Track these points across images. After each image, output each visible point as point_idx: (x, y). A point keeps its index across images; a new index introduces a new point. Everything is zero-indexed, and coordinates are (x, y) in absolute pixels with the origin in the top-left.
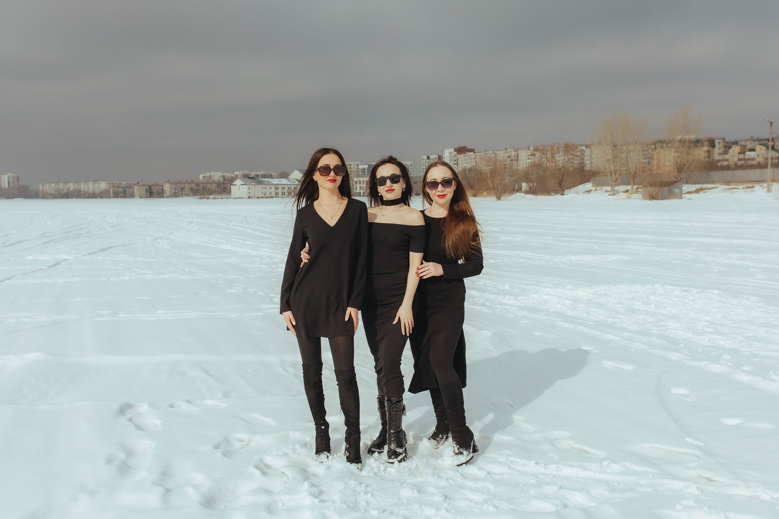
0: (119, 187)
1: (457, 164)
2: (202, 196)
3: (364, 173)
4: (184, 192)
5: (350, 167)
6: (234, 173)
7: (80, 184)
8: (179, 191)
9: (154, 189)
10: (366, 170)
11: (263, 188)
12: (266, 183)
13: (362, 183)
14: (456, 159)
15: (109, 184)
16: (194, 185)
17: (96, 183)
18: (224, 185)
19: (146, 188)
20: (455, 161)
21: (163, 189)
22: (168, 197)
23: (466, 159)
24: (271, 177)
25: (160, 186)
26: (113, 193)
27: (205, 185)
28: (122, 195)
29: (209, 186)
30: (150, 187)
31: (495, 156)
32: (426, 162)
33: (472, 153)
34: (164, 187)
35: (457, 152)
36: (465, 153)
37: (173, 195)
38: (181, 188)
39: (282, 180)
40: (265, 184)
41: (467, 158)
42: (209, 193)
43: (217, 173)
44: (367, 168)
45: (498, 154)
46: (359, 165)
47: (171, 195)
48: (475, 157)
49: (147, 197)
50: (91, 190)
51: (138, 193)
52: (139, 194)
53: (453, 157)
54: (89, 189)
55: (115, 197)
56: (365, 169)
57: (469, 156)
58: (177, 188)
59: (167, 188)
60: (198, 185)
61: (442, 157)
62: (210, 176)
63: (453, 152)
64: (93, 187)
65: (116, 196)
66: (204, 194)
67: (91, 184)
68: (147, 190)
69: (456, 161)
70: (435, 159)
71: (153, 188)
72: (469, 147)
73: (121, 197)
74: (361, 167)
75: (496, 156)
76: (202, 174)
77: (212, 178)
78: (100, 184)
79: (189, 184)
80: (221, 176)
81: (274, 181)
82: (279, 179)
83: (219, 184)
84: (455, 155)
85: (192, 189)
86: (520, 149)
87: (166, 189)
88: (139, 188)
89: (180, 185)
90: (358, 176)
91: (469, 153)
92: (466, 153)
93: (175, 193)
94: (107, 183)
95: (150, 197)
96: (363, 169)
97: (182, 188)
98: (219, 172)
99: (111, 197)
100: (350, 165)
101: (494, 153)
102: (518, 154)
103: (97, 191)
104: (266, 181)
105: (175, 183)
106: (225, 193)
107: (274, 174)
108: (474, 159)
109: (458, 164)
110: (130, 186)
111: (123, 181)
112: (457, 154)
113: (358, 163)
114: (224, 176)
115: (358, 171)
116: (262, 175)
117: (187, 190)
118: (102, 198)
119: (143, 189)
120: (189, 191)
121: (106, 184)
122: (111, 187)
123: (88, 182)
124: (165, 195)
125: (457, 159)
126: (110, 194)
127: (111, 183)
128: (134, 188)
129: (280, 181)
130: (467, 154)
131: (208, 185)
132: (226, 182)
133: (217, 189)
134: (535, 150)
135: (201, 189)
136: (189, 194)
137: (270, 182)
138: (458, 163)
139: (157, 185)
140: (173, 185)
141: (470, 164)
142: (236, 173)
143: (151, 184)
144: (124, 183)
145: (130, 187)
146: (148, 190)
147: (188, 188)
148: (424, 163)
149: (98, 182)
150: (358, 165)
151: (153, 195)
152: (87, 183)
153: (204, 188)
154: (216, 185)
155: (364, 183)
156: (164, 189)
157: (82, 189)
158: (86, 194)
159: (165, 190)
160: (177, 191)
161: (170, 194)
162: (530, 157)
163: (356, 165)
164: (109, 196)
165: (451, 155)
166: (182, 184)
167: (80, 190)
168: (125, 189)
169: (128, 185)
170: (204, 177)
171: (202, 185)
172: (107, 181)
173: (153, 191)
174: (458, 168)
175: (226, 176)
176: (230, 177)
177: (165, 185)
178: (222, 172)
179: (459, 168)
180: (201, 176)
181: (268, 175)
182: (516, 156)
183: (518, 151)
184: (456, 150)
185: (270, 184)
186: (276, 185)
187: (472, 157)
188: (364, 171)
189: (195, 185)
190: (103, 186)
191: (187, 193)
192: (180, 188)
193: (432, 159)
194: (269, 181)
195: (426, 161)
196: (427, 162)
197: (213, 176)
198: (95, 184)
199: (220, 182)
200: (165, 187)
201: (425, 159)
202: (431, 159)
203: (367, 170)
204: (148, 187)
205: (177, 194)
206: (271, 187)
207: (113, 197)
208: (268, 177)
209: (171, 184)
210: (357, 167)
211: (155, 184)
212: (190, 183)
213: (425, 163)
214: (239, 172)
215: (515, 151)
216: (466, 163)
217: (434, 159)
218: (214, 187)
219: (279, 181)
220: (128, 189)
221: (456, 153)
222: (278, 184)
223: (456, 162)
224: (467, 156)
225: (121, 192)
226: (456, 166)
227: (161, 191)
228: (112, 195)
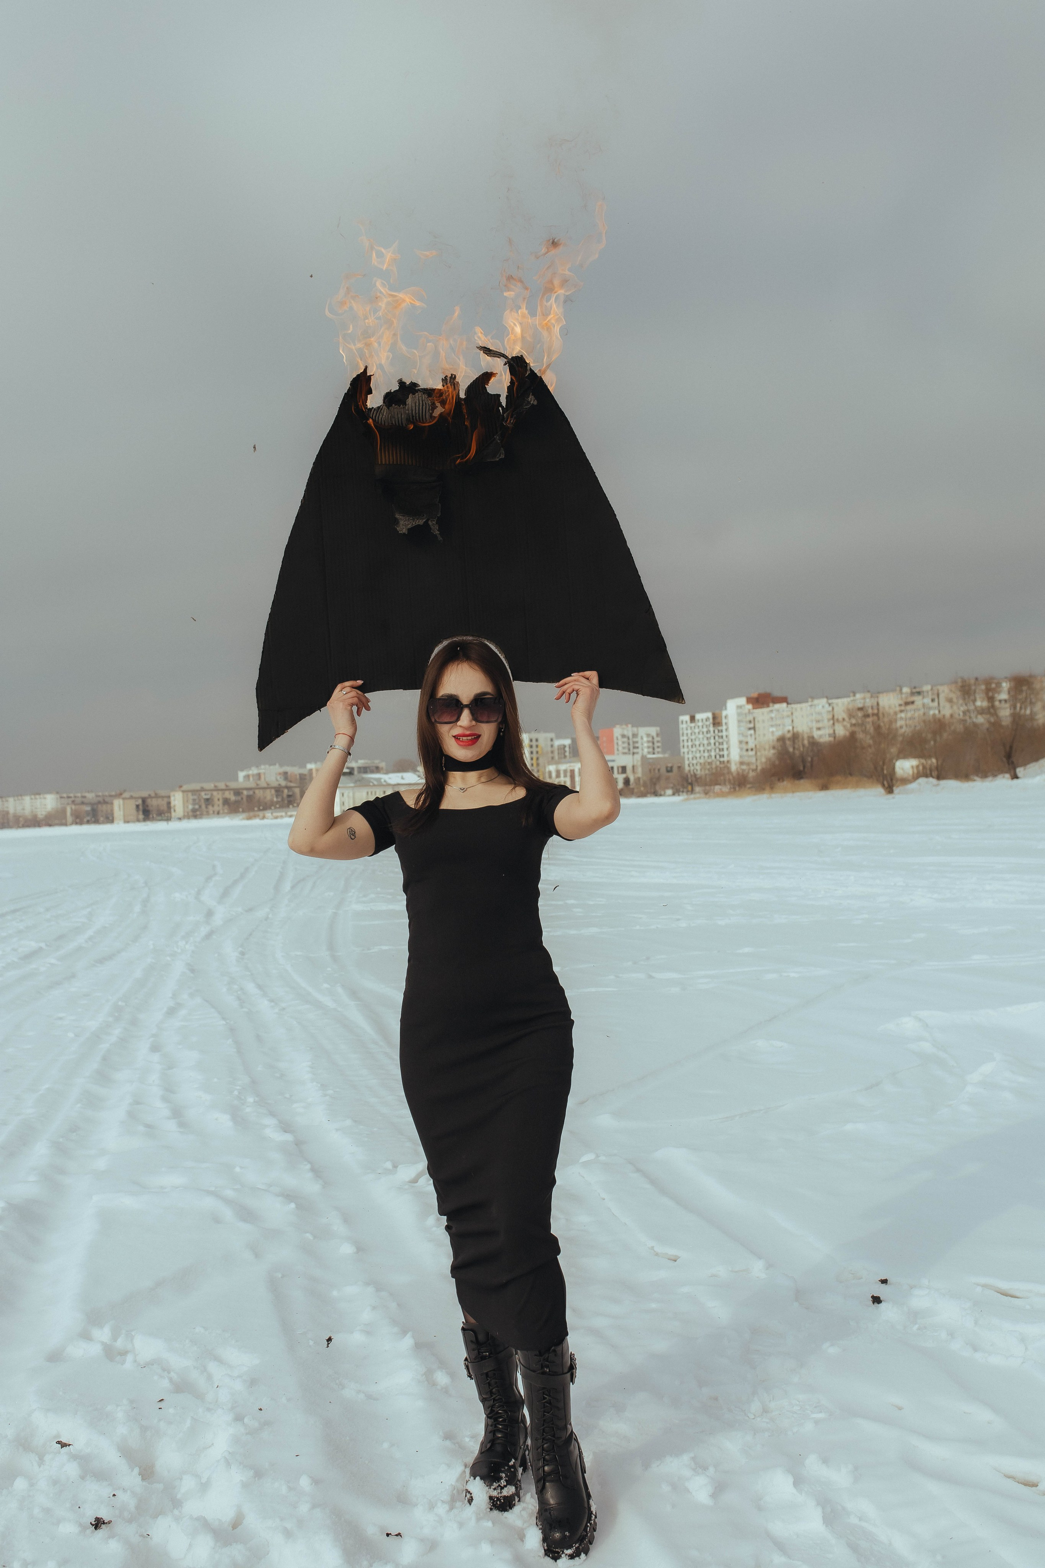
0: (83, 803)
1: (754, 728)
2: (252, 814)
3: (563, 756)
4: (210, 807)
5: (537, 743)
6: (305, 767)
7: (7, 801)
8: (200, 807)
9: (153, 803)
10: (567, 749)
11: (370, 793)
12: (376, 783)
13: (562, 775)
14: (752, 719)
15: (61, 797)
16: (230, 793)
17: (38, 797)
18: (288, 791)
19: (137, 803)
20: (750, 722)
21: (169, 803)
22: (180, 819)
23: (772, 718)
24: (377, 770)
25: (163, 797)
26: (72, 815)
27: (251, 793)
28: (89, 818)
29: (259, 793)
30: (144, 800)
31: (830, 709)
32: (689, 728)
33: (784, 705)
34: (172, 798)
35: (753, 704)
36: (768, 706)
37: (191, 814)
38: (205, 799)
39: (406, 775)
40: (374, 785)
41: (773, 715)
42: (261, 808)
43: (272, 767)
44: (569, 745)
45: (837, 704)
46: (554, 740)
47: (186, 814)
48: (789, 713)
49: (138, 821)
50: (27, 812)
51: (122, 813)
52: (124, 816)
53: (746, 714)
54: (23, 809)
55: (77, 823)
56: (565, 746)
57: (778, 710)
58: (197, 801)
59: (177, 800)
60: (237, 792)
61: (721, 717)
62: (259, 775)
63: (744, 706)
64: (32, 806)
65: (78, 820)
66: (253, 810)
67: (27, 799)
68: (137, 806)
69: (752, 722)
70: (706, 720)
71: (149, 801)
72: (777, 693)
73: (88, 822)
74: (557, 743)
75: (833, 709)
76: (242, 770)
77: (262, 777)
78: (45, 798)
79: (220, 792)
80: (280, 774)
81: (390, 778)
82: (400, 775)
83: (278, 790)
84: (749, 710)
85: (226, 802)
86: (882, 692)
87: (176, 802)
88: (124, 804)
89: (203, 794)
90: (552, 760)
91: (777, 706)
92: (771, 705)
93: (194, 811)
94: (58, 796)
95: (145, 820)
96: (562, 747)
97: (207, 800)
98: (275, 764)
99: (68, 823)
100: (537, 740)
101: (830, 704)
102: (878, 704)
103: (41, 814)
104: (375, 779)
105: (194, 792)
106: (294, 806)
107: (383, 765)
108: (788, 716)
109: (757, 729)
110: (104, 800)
111: (89, 792)
112: (754, 708)
113: (552, 735)
114: (285, 773)
115: (552, 752)
116: (359, 768)
117: (218, 805)
118: (50, 825)
119: (132, 804)
120: (221, 805)
121: (57, 799)
122: (68, 804)
123: (21, 796)
124: (173, 814)
125: (754, 719)
126: (65, 818)
127: (65, 795)
128: (112, 804)
129: (402, 778)
130: (773, 706)
131: (257, 791)
132: (292, 785)
133: (275, 799)
134: (912, 694)
135: (245, 799)
136: (221, 812)
137: (383, 780)
138: (757, 726)
139: (157, 796)
140: (190, 794)
141: (782, 726)
142: (310, 766)
143: (145, 794)
144: (90, 796)
145: (105, 802)
146: (141, 807)
147: (219, 800)
148: (685, 729)
149: (42, 796)
150: (552, 740)
151: (151, 816)
152: (20, 798)
153: (249, 797)
154: (273, 791)
155: (565, 776)
156: (172, 804)
157: (12, 811)
158: (21, 819)
159: (174, 806)
160: (197, 807)
161: (184, 812)
162: (903, 708)
163: (549, 740)
164: (64, 821)
165: (739, 711)
166: (207, 792)
167: (8, 813)
168: (95, 807)
169: (101, 799)
170: (247, 777)
171: (245, 793)
172: (57, 793)
173: (150, 808)
174: (757, 736)
175: (289, 774)
176: (296, 775)
177: (174, 796)
178: (281, 765)
179: (759, 735)
180: (241, 775)
181: (372, 767)
182: (875, 707)
183: (877, 697)
184: (749, 701)
185: (384, 785)
186: (395, 785)
187: (785, 714)
188: (563, 751)
189: (232, 792)
190: (49, 803)
191: (216, 808)
192: (203, 801)
193: (700, 721)
194: (380, 779)
195: (688, 726)
196: (691, 728)
197: (264, 774)
198: (36, 799)
199: (280, 785)
200: (175, 800)
201: (686, 722)
202: (698, 720)
203: (570, 748)
204: (140, 802)
205: (198, 813)
206: (384, 790)
207: (72, 824)
208: (372, 772)
209: (185, 794)
210: (549, 743)
211: (153, 795)
212: (222, 790)
213: (687, 729)
214: (316, 763)
215: (872, 697)
216: (772, 726)
217: (704, 721)
218: (269, 795)
219: (400, 777)
220: (100, 806)
221: (750, 706)
222: (398, 784)
223: (752, 725)
224: (774, 712)
225: (87, 813)
226: (752, 732)
227: (165, 808)
228: (70, 818)
